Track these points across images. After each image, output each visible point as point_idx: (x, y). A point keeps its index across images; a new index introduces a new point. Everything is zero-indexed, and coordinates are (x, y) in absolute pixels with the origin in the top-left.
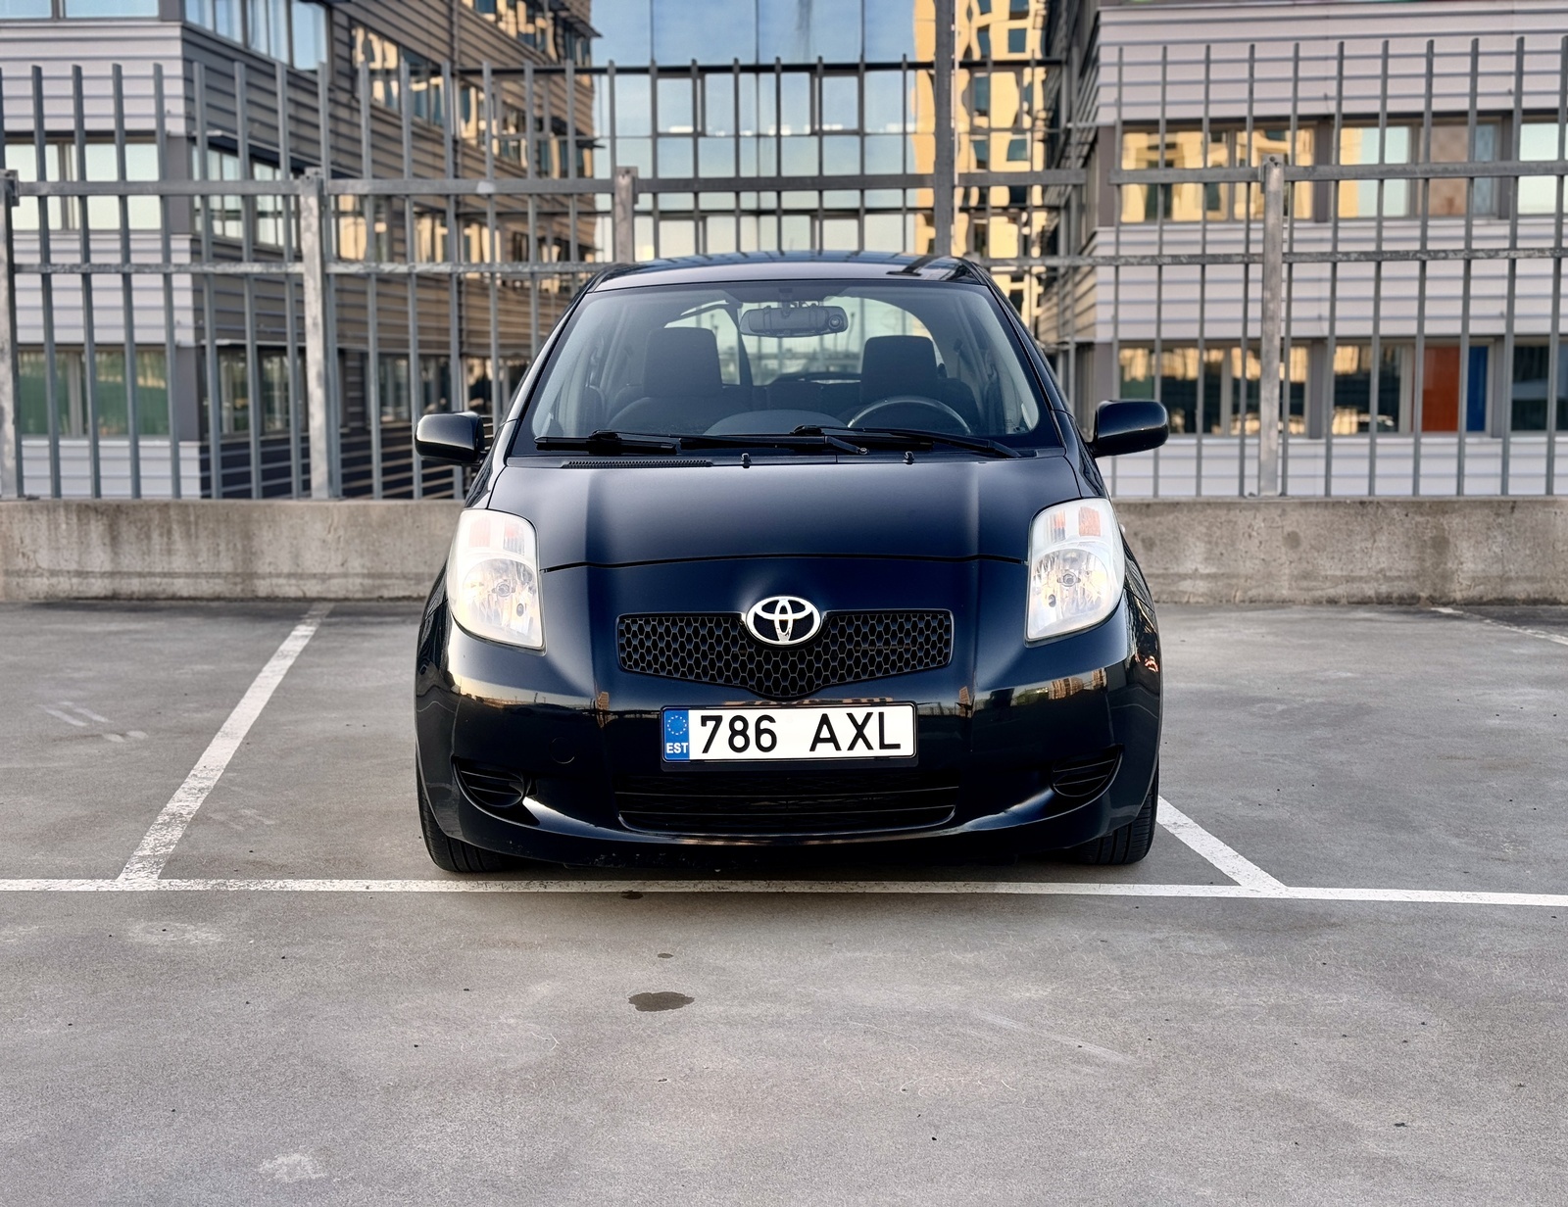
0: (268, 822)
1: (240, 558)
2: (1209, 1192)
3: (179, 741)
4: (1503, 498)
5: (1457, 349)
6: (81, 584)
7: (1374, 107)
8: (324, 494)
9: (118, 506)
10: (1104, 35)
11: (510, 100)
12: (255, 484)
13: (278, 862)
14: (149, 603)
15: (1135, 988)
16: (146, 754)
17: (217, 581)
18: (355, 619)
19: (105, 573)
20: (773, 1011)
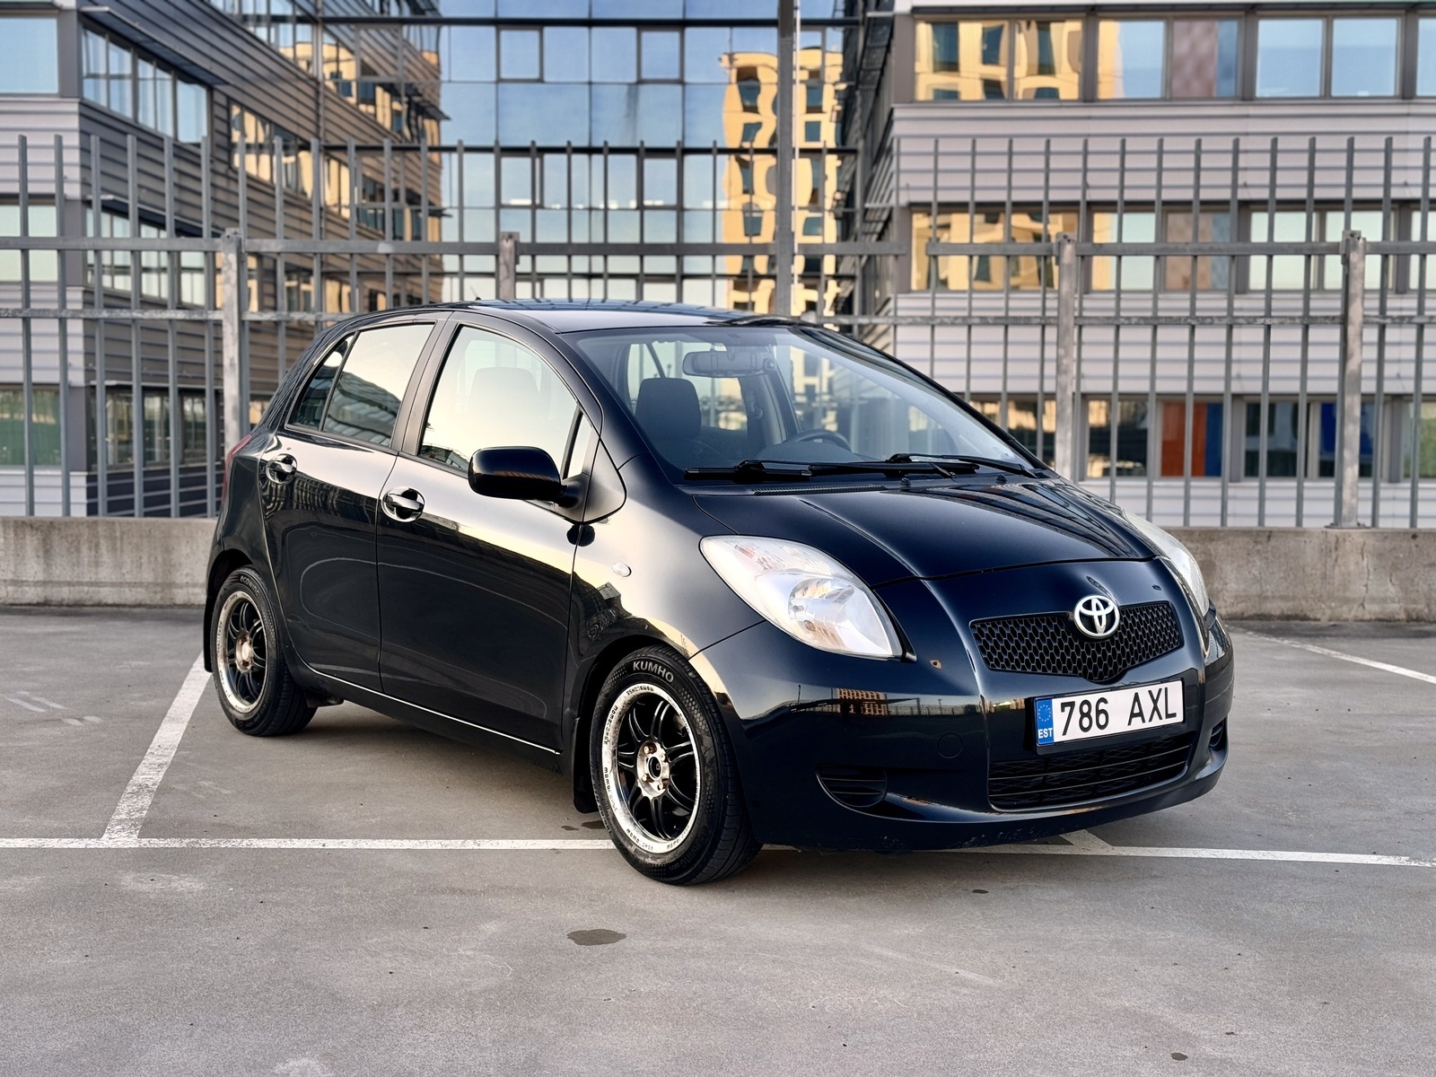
0: (225, 792)
1: (160, 570)
3: (131, 724)
4: (1260, 528)
5: (1182, 406)
6: (17, 591)
9: (51, 523)
10: (897, 129)
11: (368, 173)
12: (174, 505)
13: (241, 824)
14: (77, 609)
15: (996, 927)
16: (104, 735)
17: (139, 590)
19: (38, 582)
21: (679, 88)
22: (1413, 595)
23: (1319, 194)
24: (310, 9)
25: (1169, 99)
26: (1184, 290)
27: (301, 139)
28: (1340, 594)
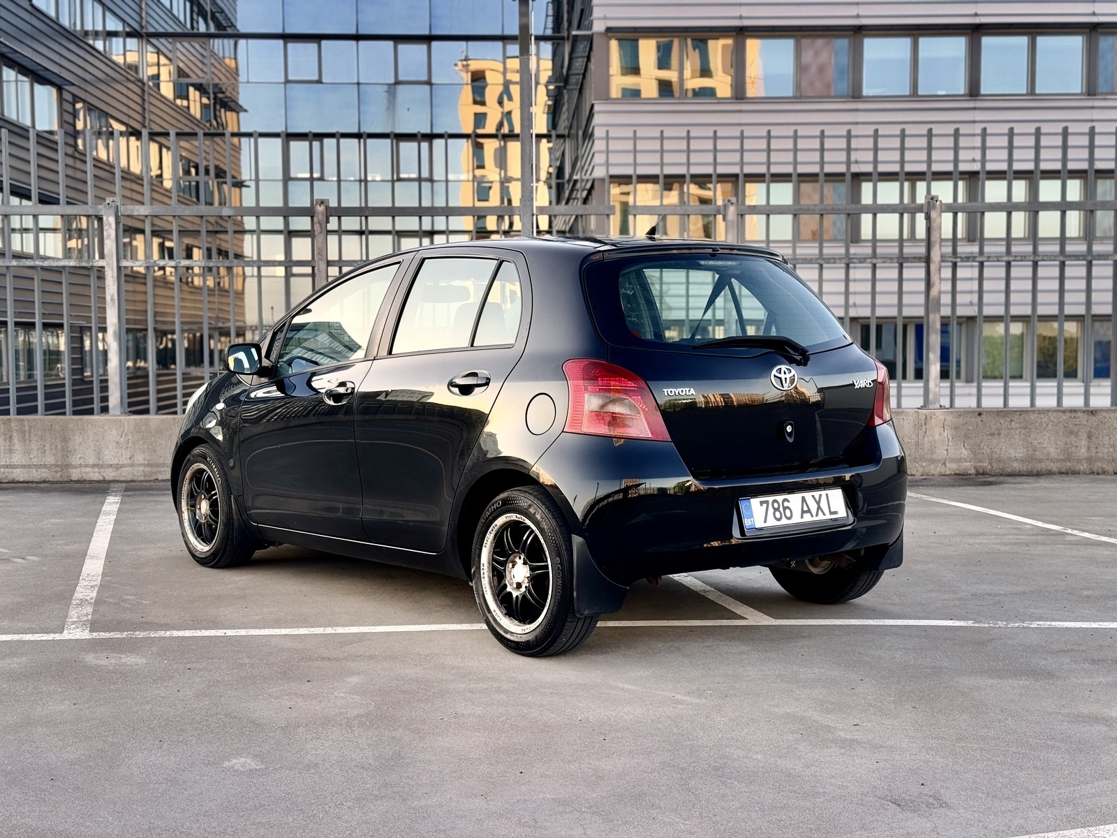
0: (144, 602)
1: (59, 455)
2: (759, 757)
3: (62, 561)
7: (762, 169)
8: (118, 412)
10: (597, 119)
11: (184, 154)
13: (162, 622)
15: (699, 669)
16: (45, 568)
17: (43, 470)
20: (495, 686)
21: (427, 88)
22: (980, 456)
23: (909, 168)
24: (136, 26)
25: (799, 97)
26: (814, 240)
27: (131, 127)
28: (929, 456)
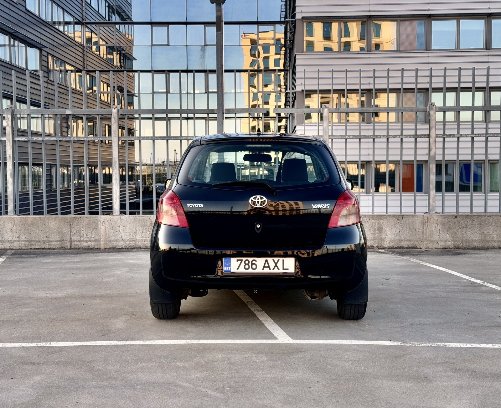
4: (400, 214)
7: (385, 87)
8: (12, 214)
10: (298, 62)
18: (20, 256)
22: (456, 239)
24: (80, 19)
27: (77, 68)
28: (429, 239)
